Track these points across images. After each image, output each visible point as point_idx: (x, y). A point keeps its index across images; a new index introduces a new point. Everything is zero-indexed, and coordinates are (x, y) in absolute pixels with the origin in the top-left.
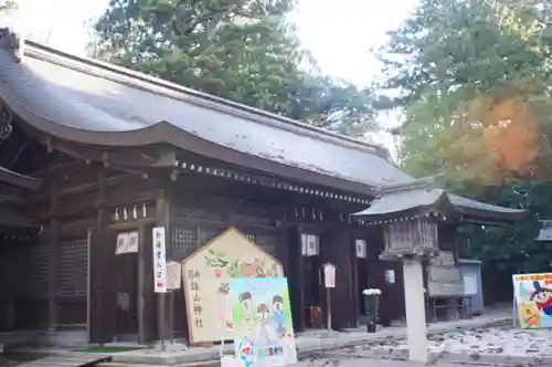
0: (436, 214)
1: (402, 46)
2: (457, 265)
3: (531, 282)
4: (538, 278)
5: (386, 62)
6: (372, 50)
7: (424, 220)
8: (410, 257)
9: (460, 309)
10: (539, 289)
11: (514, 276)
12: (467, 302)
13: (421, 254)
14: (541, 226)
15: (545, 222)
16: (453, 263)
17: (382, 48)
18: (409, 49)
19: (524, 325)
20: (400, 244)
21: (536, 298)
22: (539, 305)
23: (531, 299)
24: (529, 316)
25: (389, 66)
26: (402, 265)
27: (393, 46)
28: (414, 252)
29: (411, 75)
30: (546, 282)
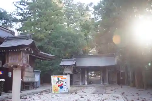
0: (29, 50)
1: (23, 3)
2: (34, 72)
3: (57, 78)
4: (59, 77)
5: (18, 7)
6: (13, 3)
7: (24, 51)
8: (16, 67)
9: (33, 86)
10: (59, 80)
11: (52, 76)
12: (35, 84)
13: (21, 65)
14: (61, 61)
15: (63, 59)
16: (32, 71)
17: (17, 2)
18: (25, 5)
19: (53, 92)
20: (12, 61)
21: (58, 84)
22: (59, 86)
23: (56, 84)
24: (55, 89)
25: (18, 9)
26: (13, 70)
27: (20, 3)
28: (18, 64)
29: (25, 13)
30: (61, 79)
